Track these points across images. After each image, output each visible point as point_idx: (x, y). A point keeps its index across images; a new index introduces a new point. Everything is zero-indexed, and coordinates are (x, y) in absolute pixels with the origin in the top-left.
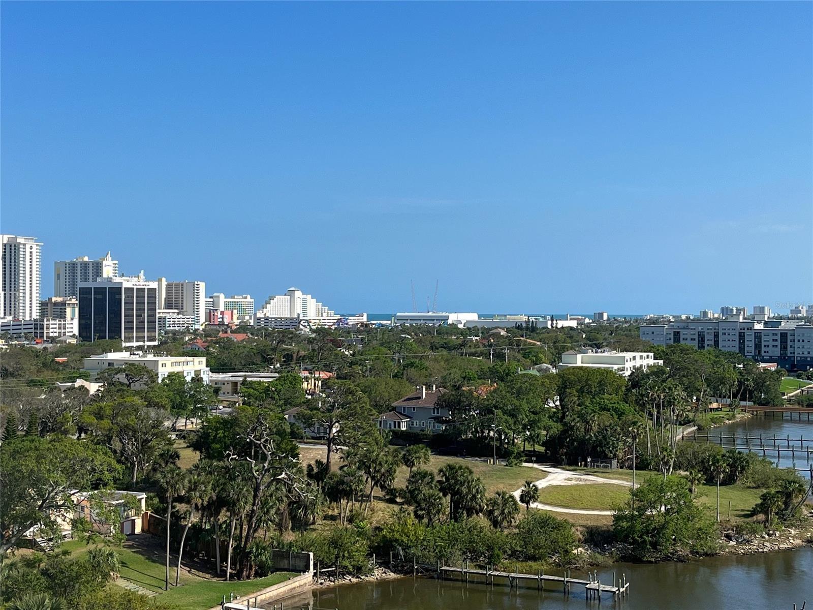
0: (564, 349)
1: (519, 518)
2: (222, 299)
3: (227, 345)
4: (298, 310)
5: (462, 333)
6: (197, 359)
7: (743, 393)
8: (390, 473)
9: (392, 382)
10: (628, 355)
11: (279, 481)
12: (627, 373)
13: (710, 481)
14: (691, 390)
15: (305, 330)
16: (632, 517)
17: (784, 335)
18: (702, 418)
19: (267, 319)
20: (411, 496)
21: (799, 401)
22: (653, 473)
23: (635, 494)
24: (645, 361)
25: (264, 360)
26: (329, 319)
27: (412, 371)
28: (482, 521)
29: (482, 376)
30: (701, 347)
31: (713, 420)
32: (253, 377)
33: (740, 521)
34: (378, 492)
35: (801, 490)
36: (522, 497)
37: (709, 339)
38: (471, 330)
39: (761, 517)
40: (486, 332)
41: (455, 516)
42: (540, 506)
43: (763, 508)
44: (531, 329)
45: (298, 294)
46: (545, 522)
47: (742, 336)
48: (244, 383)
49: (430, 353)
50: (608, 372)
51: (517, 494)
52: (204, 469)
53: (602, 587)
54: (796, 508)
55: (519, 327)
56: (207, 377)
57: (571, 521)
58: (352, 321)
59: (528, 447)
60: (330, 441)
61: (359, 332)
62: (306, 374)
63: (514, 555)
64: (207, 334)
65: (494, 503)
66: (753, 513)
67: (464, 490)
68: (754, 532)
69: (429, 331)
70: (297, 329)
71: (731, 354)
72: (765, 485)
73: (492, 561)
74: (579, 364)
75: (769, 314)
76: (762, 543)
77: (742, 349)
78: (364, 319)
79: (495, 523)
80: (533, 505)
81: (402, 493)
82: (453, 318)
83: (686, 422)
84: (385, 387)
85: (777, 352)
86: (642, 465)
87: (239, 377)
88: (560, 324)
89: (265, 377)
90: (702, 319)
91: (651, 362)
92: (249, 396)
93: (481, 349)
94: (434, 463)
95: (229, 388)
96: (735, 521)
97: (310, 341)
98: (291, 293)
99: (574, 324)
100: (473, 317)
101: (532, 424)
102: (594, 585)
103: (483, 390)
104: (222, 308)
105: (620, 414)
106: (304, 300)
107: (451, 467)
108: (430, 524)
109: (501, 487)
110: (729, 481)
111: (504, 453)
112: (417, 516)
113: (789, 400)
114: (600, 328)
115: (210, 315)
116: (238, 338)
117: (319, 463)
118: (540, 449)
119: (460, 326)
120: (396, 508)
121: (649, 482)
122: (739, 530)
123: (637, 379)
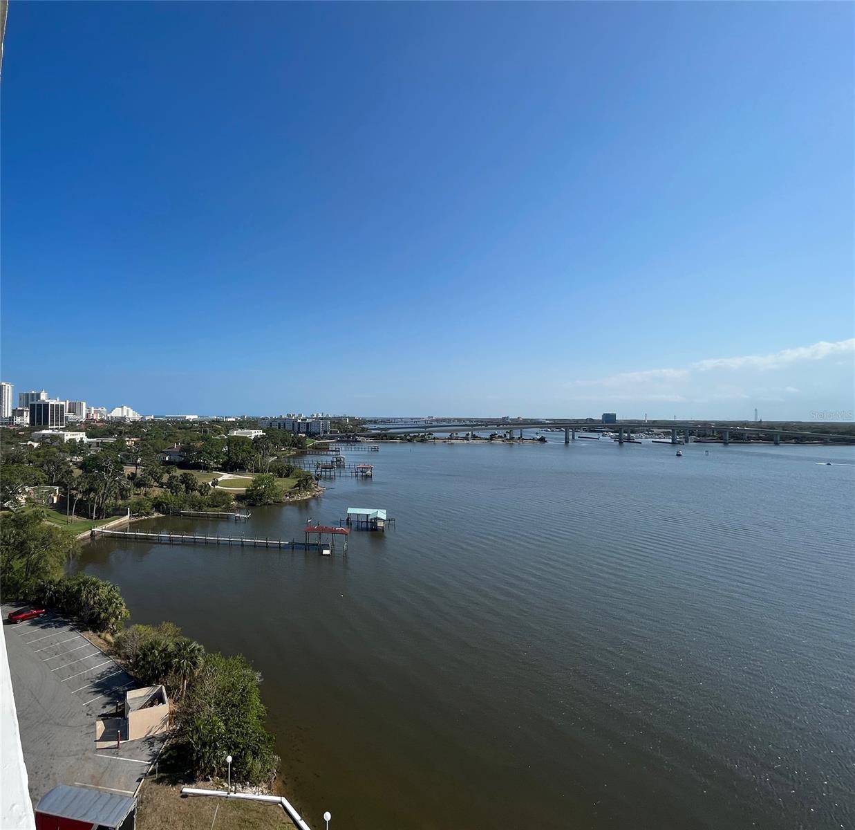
0: (230, 429)
1: (211, 492)
2: (93, 409)
3: (95, 428)
4: (125, 414)
5: (191, 423)
6: (81, 433)
7: (294, 445)
8: (161, 477)
9: (162, 441)
10: (253, 431)
11: (115, 481)
12: (253, 438)
13: (281, 476)
14: (275, 444)
15: (128, 422)
16: (252, 490)
17: (308, 424)
18: (279, 454)
19: (112, 417)
20: (169, 485)
21: (312, 447)
22: (261, 474)
23: (254, 481)
24: (260, 433)
25: (109, 433)
26: (138, 417)
27: (171, 438)
28: (197, 493)
29: (198, 439)
30: (279, 428)
31: (283, 455)
32: (105, 440)
33: (291, 490)
34: (156, 484)
35: (311, 478)
36: (212, 485)
37: (282, 425)
38: (195, 422)
39: (298, 488)
40: (201, 423)
41: (186, 492)
42: (219, 487)
43: (298, 485)
44: (218, 422)
45: (125, 407)
46: (221, 493)
47: (293, 424)
48: (101, 443)
49: (178, 431)
50: (246, 437)
51: (210, 483)
52: (83, 477)
53: (241, 516)
54: (310, 485)
55: (213, 421)
56: (86, 440)
57: (230, 492)
58: (147, 418)
59: (215, 466)
60: (137, 465)
61: (150, 422)
62: (128, 439)
63: (209, 506)
64: (86, 423)
65: (201, 486)
66: (295, 487)
67: (190, 482)
68: (295, 493)
69: (178, 422)
70: (125, 421)
71: (290, 431)
72: (299, 477)
73: (200, 508)
74: (235, 434)
75: (303, 416)
76: (297, 498)
77: (293, 429)
78: (152, 417)
79: (202, 494)
80: (216, 487)
81: (166, 484)
82: (188, 417)
83: (273, 455)
84: (160, 443)
85: (305, 430)
86: (257, 471)
87: (99, 440)
88: (229, 420)
89: (111, 440)
90: (281, 418)
91: (261, 433)
92: (104, 448)
93: (198, 429)
94: (179, 472)
95: (95, 444)
96: (288, 490)
97: (130, 426)
98: (122, 407)
99: (234, 420)
100: (196, 417)
101: (217, 457)
102: (238, 515)
103: (199, 444)
104: (93, 412)
105: (250, 453)
106: (128, 410)
107: (185, 474)
108: (177, 495)
109: (205, 481)
110: (287, 476)
111: (206, 468)
112: (171, 492)
113: (309, 447)
114: (243, 421)
115: (87, 415)
116: (99, 425)
117: (132, 473)
118: (219, 466)
119: (191, 420)
120: (163, 489)
121: (259, 477)
122: (290, 493)
123: (256, 439)
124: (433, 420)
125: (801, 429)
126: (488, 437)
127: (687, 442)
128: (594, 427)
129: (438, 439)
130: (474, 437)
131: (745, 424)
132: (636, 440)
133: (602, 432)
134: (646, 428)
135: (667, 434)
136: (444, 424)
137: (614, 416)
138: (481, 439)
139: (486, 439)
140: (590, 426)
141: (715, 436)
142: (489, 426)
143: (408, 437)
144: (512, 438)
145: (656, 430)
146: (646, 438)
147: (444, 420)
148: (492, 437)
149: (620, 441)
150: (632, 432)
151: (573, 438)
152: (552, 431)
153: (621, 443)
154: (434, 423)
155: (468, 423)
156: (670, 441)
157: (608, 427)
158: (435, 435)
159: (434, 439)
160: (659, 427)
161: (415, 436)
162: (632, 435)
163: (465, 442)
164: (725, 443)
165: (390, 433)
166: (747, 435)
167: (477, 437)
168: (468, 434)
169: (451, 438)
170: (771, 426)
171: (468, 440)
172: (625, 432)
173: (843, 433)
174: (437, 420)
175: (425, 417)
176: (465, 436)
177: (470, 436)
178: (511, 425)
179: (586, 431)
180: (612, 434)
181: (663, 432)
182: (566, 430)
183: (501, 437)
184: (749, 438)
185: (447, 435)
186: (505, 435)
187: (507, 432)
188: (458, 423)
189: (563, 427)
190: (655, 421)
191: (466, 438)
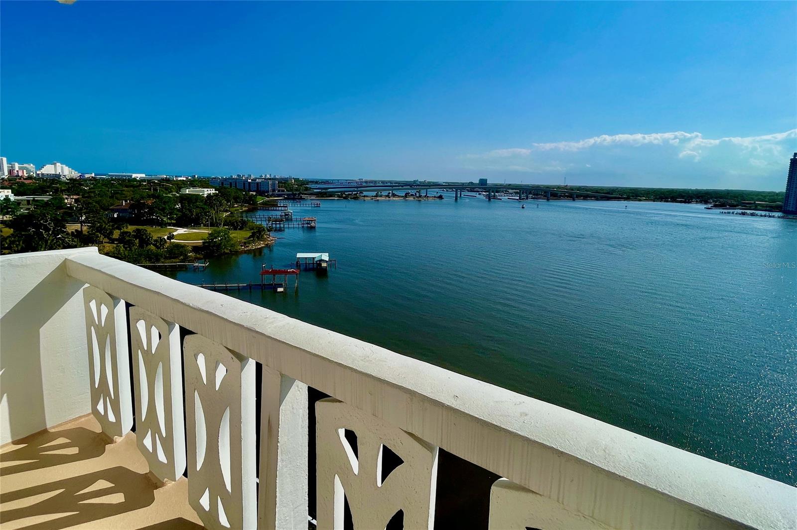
0: (181, 188)
1: (167, 245)
2: (17, 166)
3: (23, 185)
4: (59, 171)
5: (139, 181)
6: (6, 191)
7: (245, 201)
8: (111, 233)
9: (108, 199)
10: (206, 190)
11: (57, 239)
12: (205, 196)
13: (235, 229)
14: (228, 201)
15: (63, 179)
16: (209, 242)
17: (257, 183)
18: (231, 209)
19: (42, 174)
20: (121, 240)
21: (262, 203)
22: (216, 228)
23: (210, 234)
24: (212, 191)
25: (42, 190)
26: (75, 174)
27: (118, 196)
28: (152, 247)
29: (149, 196)
30: (231, 186)
31: (236, 210)
32: (38, 198)
33: (245, 241)
34: (106, 240)
35: (264, 230)
36: (168, 238)
37: (233, 185)
38: (143, 180)
39: (252, 239)
40: (149, 181)
41: (141, 246)
42: (175, 241)
43: (253, 236)
44: (167, 180)
45: (58, 164)
46: (178, 246)
47: (244, 184)
48: (34, 200)
49: (125, 189)
50: (199, 195)
51: (166, 237)
52: (17, 235)
53: (199, 265)
54: (262, 236)
55: (163, 179)
56: (12, 198)
57: (187, 244)
58: (87, 176)
59: (169, 221)
60: (81, 222)
61: (91, 180)
62: (66, 196)
63: (166, 258)
64: (9, 180)
65: (156, 241)
66: (249, 238)
67: (144, 237)
68: (249, 243)
69: (124, 180)
70: (60, 178)
71: (242, 190)
72: (253, 229)
73: (158, 260)
74: (187, 192)
75: (252, 177)
76: (252, 247)
77: (244, 188)
78: (93, 175)
79: (158, 247)
80: (172, 241)
81: (116, 240)
82: (134, 176)
83: (227, 211)
84: (106, 201)
85: (256, 189)
86: (212, 225)
87: (31, 198)
88: (179, 179)
89: (45, 198)
90: (231, 179)
91: (214, 192)
92: (37, 206)
93: (147, 187)
94: (131, 228)
95: (26, 202)
96: (243, 241)
97: (66, 183)
98: (55, 164)
99: (185, 179)
100: (144, 175)
101: (171, 214)
102: (197, 264)
103: (150, 202)
104: (17, 169)
105: (203, 209)
106: (62, 167)
107: (138, 230)
108: (131, 250)
109: (159, 235)
110: (241, 229)
111: (162, 224)
112: (124, 247)
113: (259, 204)
114: (194, 181)
115: (10, 172)
116: (26, 182)
117: (76, 231)
118: (173, 221)
119: (138, 179)
120: (115, 245)
121: (215, 230)
122: (245, 243)
123: (209, 196)
124: (362, 182)
125: (587, 190)
126: (404, 195)
127: (527, 199)
128: (474, 188)
129: (367, 196)
130: (394, 195)
131: (559, 187)
132: (498, 197)
133: (478, 191)
134: (504, 189)
135: (516, 193)
136: (372, 185)
137: (486, 180)
138: (399, 197)
139: (402, 197)
140: (471, 188)
141: (542, 195)
142: (404, 187)
143: (344, 196)
144: (420, 196)
145: (510, 191)
146: (504, 196)
147: (371, 182)
148: (407, 195)
149: (489, 198)
150: (497, 192)
151: (461, 196)
152: (447, 191)
153: (490, 200)
154: (364, 184)
155: (389, 184)
156: (518, 198)
157: (482, 188)
158: (365, 193)
159: (364, 196)
160: (512, 189)
161: (349, 194)
162: (496, 194)
163: (387, 199)
164: (548, 200)
165: (328, 192)
166: (559, 194)
167: (396, 195)
168: (389, 193)
169: (377, 196)
170: (572, 189)
171: (389, 198)
172: (492, 192)
173: (606, 193)
174: (366, 182)
175: (356, 178)
176: (387, 194)
177: (391, 195)
178: (419, 186)
179: (468, 191)
180: (484, 193)
181: (514, 192)
182: (456, 190)
183: (413, 195)
184: (561, 196)
185: (374, 194)
186: (415, 193)
187: (417, 192)
188: (382, 185)
189: (454, 188)
190: (510, 184)
191: (388, 196)
